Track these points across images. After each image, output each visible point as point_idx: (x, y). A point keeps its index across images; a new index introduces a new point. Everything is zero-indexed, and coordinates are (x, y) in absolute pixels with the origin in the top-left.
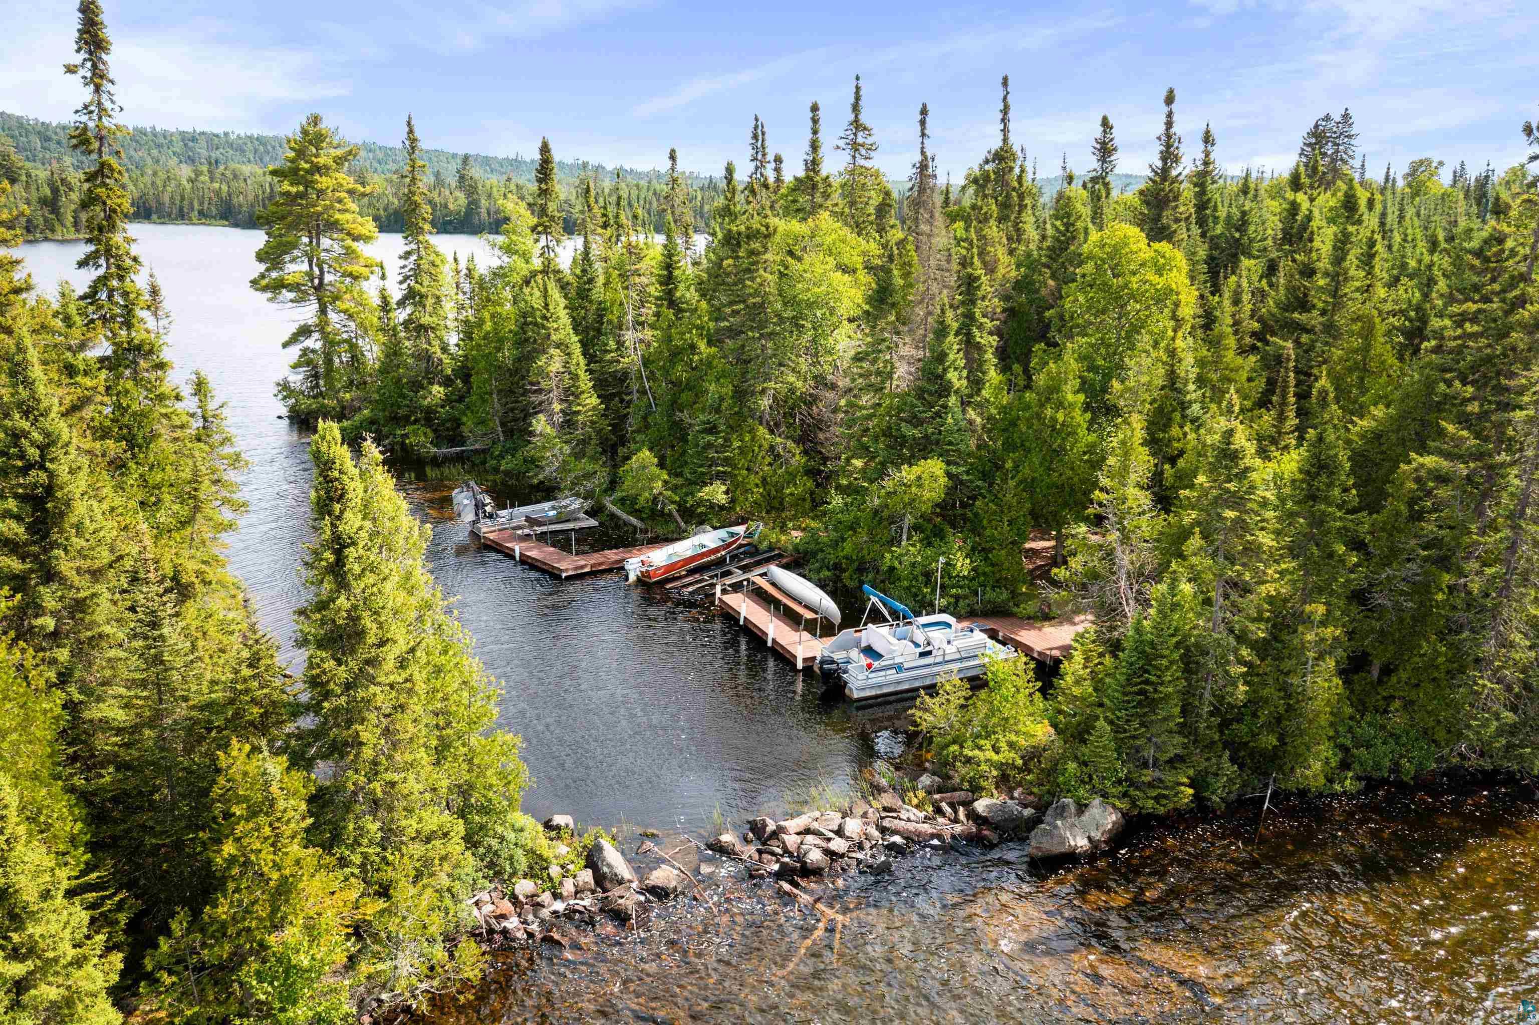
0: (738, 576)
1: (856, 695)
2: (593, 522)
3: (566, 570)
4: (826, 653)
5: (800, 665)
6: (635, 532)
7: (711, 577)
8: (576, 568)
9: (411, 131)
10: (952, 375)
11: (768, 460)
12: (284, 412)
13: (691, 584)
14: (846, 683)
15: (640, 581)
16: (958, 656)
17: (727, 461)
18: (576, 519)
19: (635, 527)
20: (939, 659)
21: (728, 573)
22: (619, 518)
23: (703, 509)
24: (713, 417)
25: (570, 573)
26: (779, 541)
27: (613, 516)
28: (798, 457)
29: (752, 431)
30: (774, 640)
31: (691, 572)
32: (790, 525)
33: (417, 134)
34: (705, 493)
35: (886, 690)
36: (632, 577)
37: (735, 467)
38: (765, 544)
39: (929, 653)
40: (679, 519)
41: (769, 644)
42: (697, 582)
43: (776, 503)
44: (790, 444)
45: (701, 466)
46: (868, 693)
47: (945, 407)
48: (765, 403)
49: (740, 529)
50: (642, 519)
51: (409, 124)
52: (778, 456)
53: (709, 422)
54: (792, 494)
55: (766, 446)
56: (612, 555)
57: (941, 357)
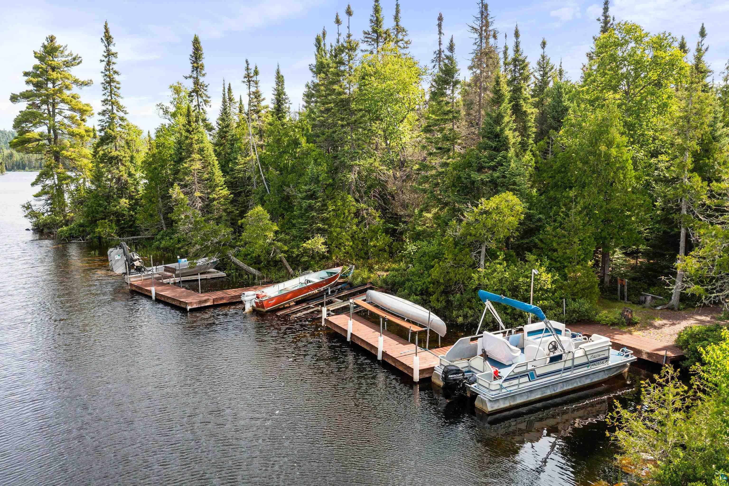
0: (339, 304)
1: (490, 408)
2: (222, 274)
3: (191, 303)
4: (446, 363)
5: (416, 377)
6: (254, 278)
7: (317, 305)
8: (200, 302)
9: (107, 31)
10: (508, 133)
11: (356, 220)
12: (30, 226)
13: (299, 311)
14: (475, 396)
15: (255, 311)
16: (585, 360)
17: (324, 220)
18: (209, 273)
19: (254, 276)
20: (569, 364)
21: (330, 302)
22: (242, 269)
23: (306, 259)
24: (313, 187)
25: (195, 306)
26: (369, 278)
27: (238, 268)
28: (378, 219)
29: (343, 199)
30: (384, 353)
31: (298, 303)
32: (376, 267)
33: (111, 34)
34: (308, 245)
35: (519, 401)
36: (248, 307)
37: (330, 226)
38: (359, 279)
39: (559, 357)
40: (288, 267)
41: (380, 357)
42: (305, 309)
43: (362, 254)
44: (371, 210)
45: (305, 224)
46: (502, 405)
47: (505, 157)
48: (352, 177)
49: (338, 270)
50: (259, 269)
51: (106, 27)
52: (363, 218)
53: (310, 190)
54: (375, 246)
55: (353, 210)
56: (232, 292)
57: (498, 119)
